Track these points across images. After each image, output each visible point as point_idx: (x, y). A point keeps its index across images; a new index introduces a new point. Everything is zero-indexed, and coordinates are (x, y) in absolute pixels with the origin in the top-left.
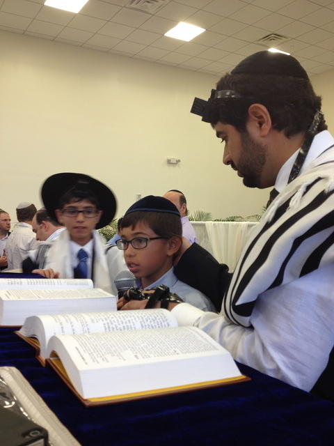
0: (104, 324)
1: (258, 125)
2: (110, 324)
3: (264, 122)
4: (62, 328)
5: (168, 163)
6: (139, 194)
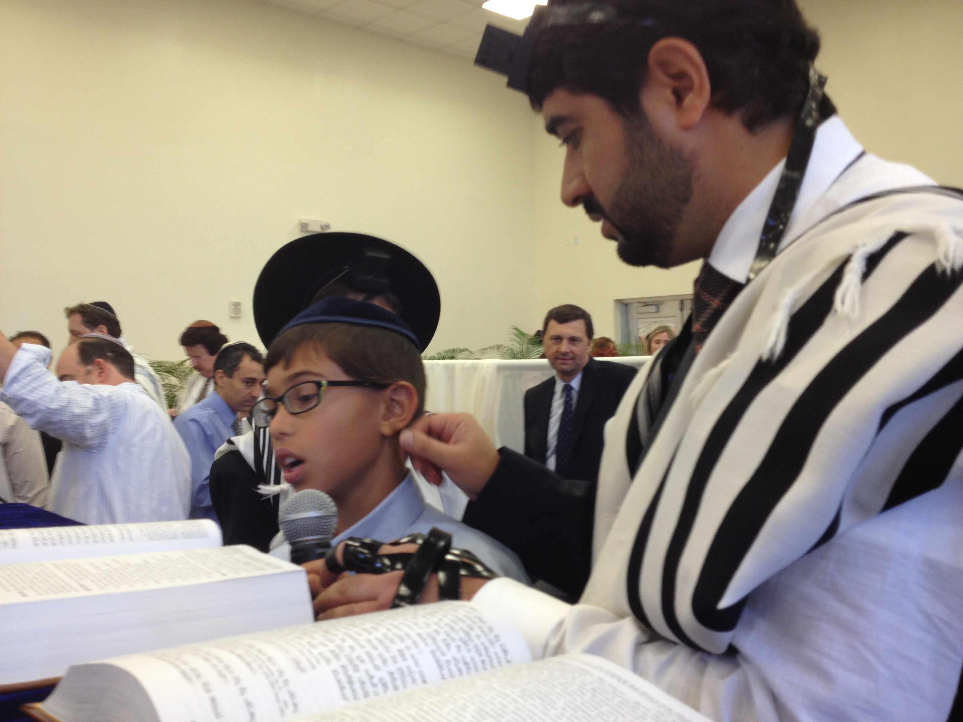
0: (335, 672)
1: (672, 98)
2: (351, 672)
3: (690, 88)
4: (213, 700)
5: (303, 230)
6: (237, 300)
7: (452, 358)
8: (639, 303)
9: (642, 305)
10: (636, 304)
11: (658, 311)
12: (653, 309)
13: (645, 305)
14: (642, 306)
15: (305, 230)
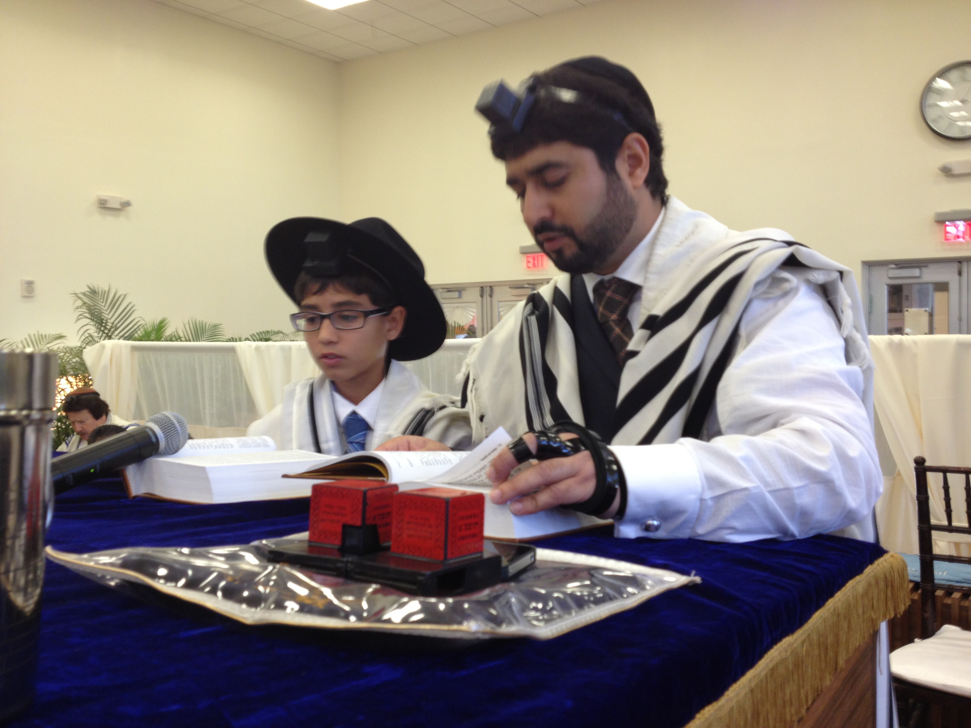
1: (628, 168)
3: (636, 166)
5: (101, 206)
6: (30, 279)
7: (267, 340)
8: (443, 288)
9: (447, 290)
10: (441, 290)
11: (460, 297)
12: (456, 294)
13: (449, 291)
14: (445, 292)
15: (103, 206)
